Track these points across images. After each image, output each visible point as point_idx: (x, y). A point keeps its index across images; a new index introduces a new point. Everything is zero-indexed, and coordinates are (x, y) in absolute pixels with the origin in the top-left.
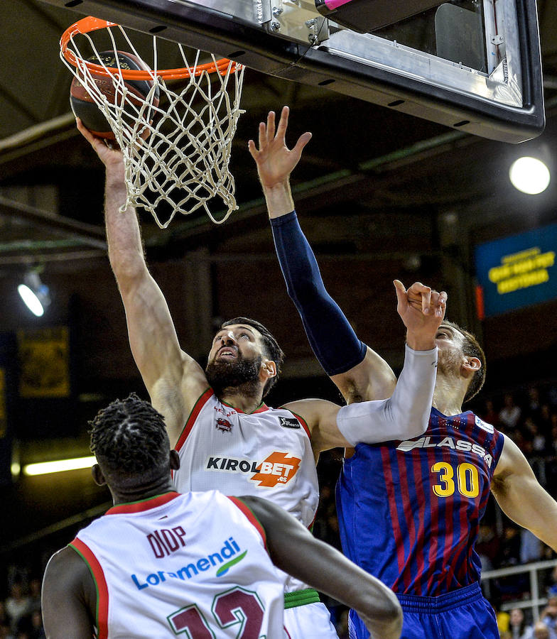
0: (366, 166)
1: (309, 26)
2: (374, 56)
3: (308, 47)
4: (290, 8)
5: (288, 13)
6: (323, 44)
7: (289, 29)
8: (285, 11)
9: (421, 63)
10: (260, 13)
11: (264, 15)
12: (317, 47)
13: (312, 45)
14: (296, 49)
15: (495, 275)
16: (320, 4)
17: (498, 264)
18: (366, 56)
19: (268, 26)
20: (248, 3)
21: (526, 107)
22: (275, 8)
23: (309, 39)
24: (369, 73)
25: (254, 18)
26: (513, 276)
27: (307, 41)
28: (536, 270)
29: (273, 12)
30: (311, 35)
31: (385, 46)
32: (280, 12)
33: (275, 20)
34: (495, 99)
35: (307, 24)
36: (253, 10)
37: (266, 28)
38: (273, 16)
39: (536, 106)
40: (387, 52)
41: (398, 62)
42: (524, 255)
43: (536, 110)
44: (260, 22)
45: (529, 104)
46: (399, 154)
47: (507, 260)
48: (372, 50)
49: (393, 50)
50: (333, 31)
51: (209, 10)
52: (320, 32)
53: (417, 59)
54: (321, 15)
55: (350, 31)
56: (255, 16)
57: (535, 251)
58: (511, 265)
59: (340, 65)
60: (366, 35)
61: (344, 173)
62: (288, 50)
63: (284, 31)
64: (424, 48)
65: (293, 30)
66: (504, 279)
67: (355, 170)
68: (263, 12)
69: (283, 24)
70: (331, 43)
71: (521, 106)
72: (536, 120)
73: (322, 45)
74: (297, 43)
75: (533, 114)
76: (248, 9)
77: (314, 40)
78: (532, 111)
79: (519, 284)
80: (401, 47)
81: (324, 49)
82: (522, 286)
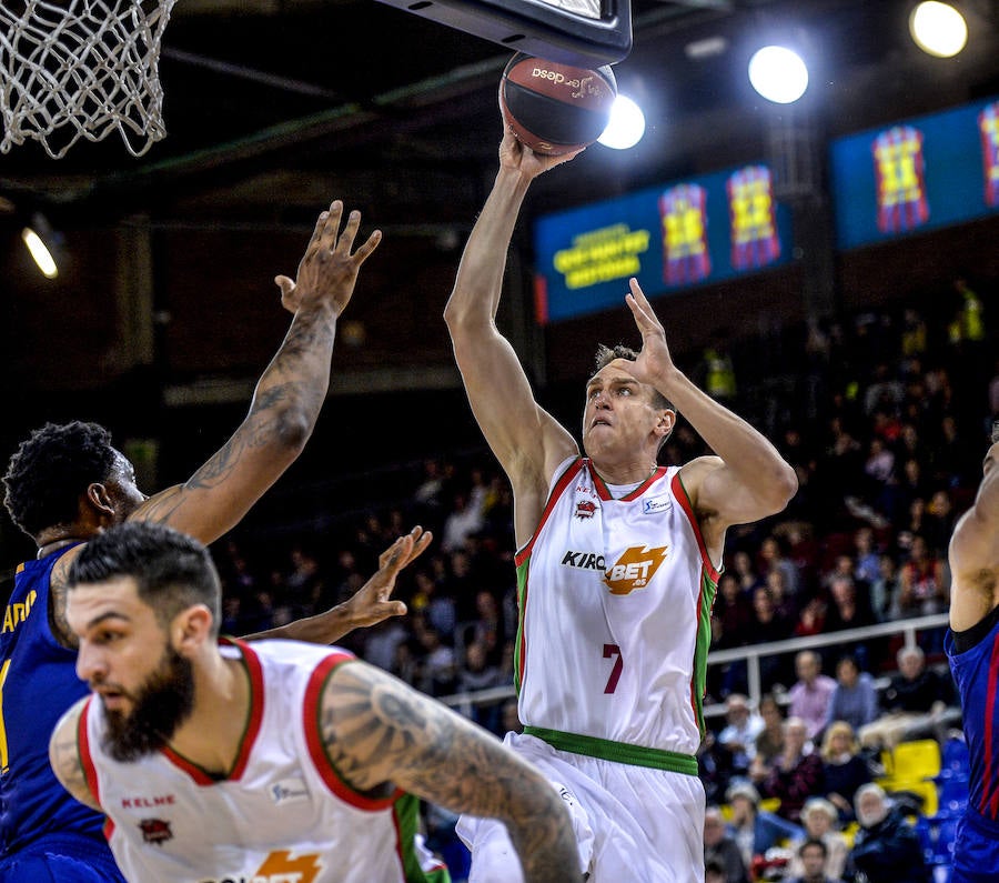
0: (383, 99)
15: (564, 261)
17: (567, 245)
21: (605, 17)
26: (589, 263)
28: (622, 255)
34: (562, 6)
39: (619, 18)
42: (604, 233)
43: (620, 23)
45: (610, 14)
46: (429, 84)
47: (582, 239)
57: (620, 229)
58: (587, 248)
61: (350, 109)
66: (576, 268)
67: (367, 106)
71: (598, 17)
72: (619, 37)
75: (616, 28)
78: (614, 23)
79: (598, 276)
82: (602, 278)
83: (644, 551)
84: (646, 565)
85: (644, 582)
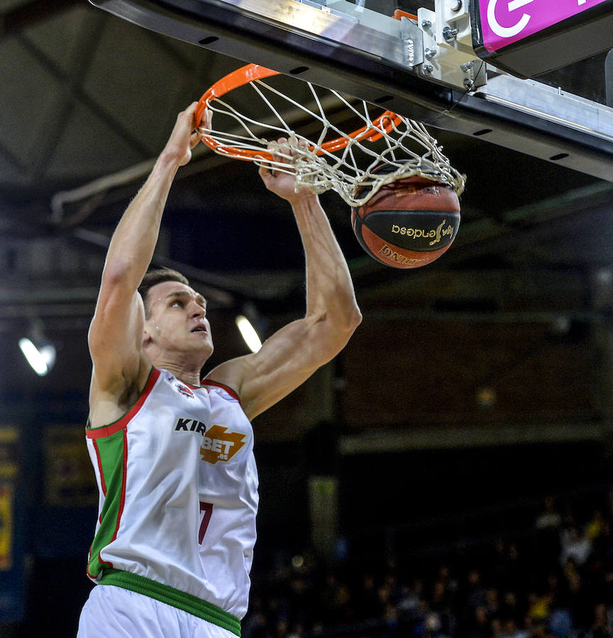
0: (513, 215)
1: (464, 69)
2: (537, 104)
3: (464, 93)
4: (444, 50)
5: (441, 55)
6: (480, 90)
7: (442, 73)
8: (438, 52)
9: (588, 113)
10: (412, 55)
11: (415, 58)
12: (473, 93)
13: (468, 91)
14: (450, 95)
16: (478, 46)
18: (528, 105)
19: (420, 69)
20: (398, 43)
22: (427, 50)
23: (465, 85)
24: (530, 123)
25: (404, 60)
27: (462, 86)
29: (425, 53)
30: (466, 80)
31: (549, 93)
32: (433, 54)
33: (427, 63)
35: (462, 68)
36: (403, 51)
37: (417, 72)
38: (425, 59)
40: (550, 99)
41: (563, 111)
44: (411, 65)
48: (534, 97)
49: (557, 98)
50: (492, 75)
51: (355, 50)
52: (476, 76)
53: (584, 108)
54: (478, 59)
55: (509, 77)
56: (405, 58)
59: (498, 113)
60: (529, 82)
62: (441, 95)
63: (437, 75)
64: (592, 95)
65: (447, 74)
67: (499, 220)
68: (414, 54)
69: (437, 68)
70: (489, 90)
73: (478, 91)
74: (451, 88)
76: (398, 50)
77: (469, 86)
80: (567, 95)
81: (481, 96)
83: (225, 432)
84: (229, 444)
85: (226, 458)
